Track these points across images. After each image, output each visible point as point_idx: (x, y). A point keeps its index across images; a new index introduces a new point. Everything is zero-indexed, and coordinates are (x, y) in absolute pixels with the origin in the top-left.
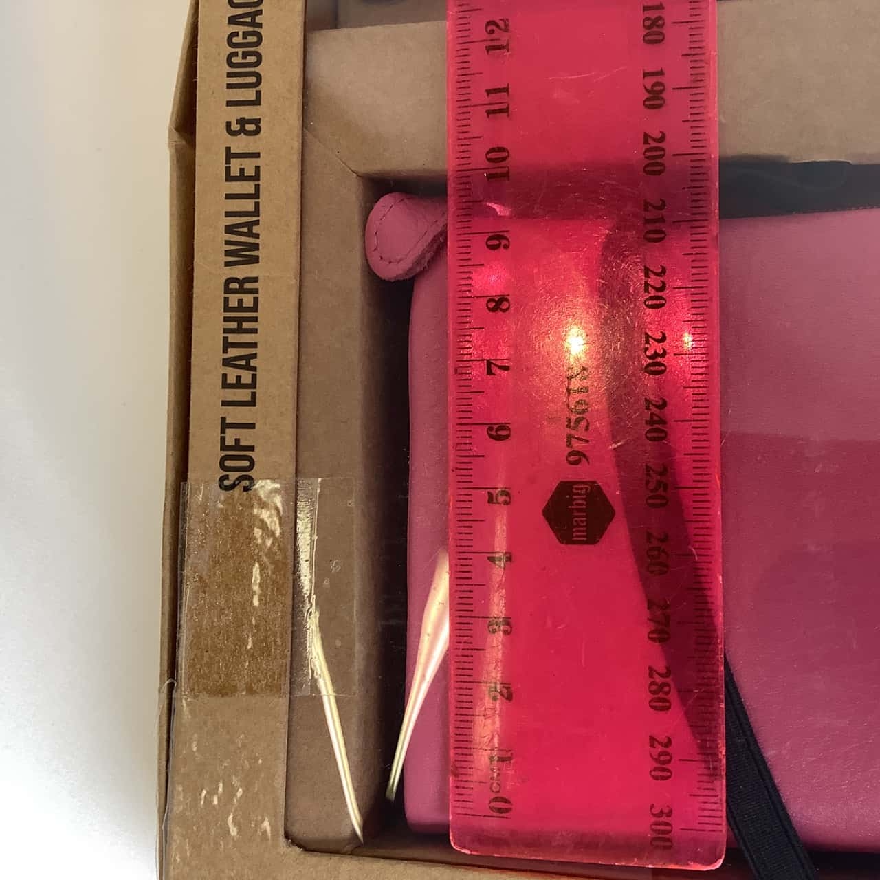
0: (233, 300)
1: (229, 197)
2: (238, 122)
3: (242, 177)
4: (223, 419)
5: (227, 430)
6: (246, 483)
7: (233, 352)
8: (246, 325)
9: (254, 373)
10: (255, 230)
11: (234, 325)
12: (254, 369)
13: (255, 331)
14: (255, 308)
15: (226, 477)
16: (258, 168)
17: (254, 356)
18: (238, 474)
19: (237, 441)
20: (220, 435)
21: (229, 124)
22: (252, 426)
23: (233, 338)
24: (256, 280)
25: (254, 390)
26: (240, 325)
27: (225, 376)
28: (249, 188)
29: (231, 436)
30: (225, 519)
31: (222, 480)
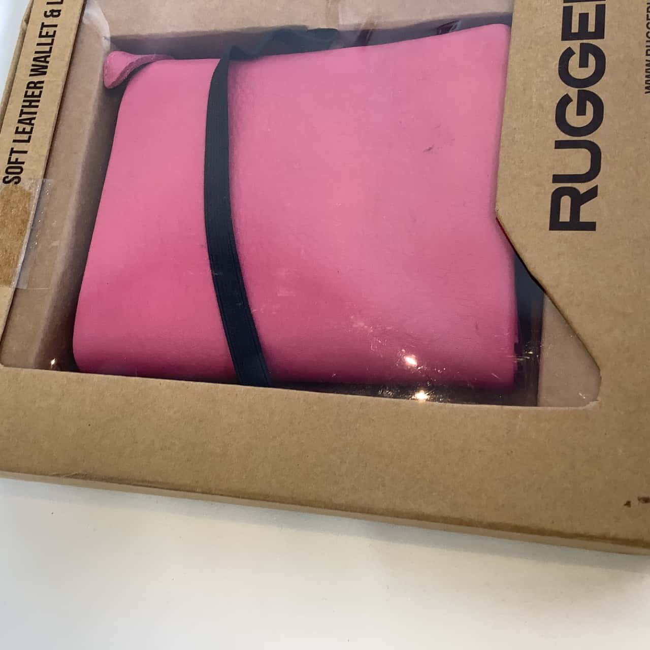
0: (30, 92)
1: (38, 44)
2: (50, 11)
3: (47, 36)
4: (12, 149)
6: (16, 180)
7: (24, 116)
8: (33, 104)
9: (32, 126)
10: (48, 59)
11: (28, 104)
12: (33, 124)
13: (37, 106)
14: (39, 96)
15: (7, 177)
16: (55, 32)
17: (34, 118)
18: (13, 176)
21: (46, 11)
22: (26, 152)
23: (25, 110)
24: (42, 82)
25: (30, 135)
26: (30, 104)
27: (17, 128)
28: (49, 40)
29: (14, 157)
30: (2, 198)
31: (5, 178)
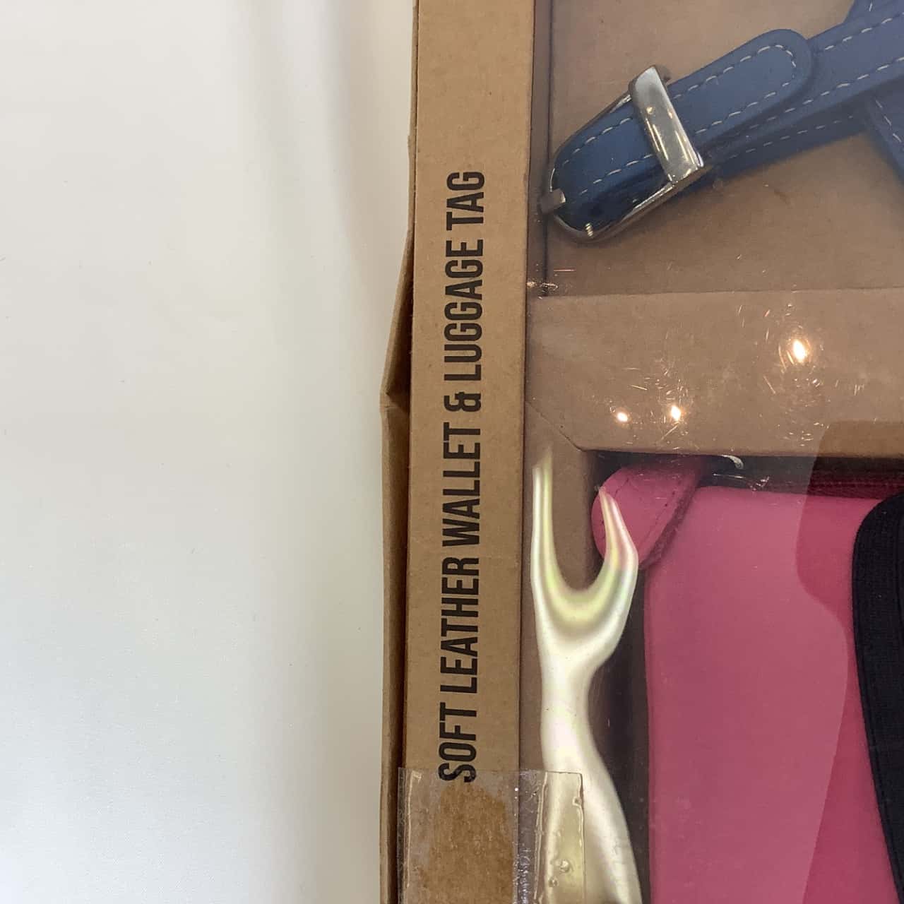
0: (452, 581)
1: (446, 474)
2: (457, 396)
3: (461, 454)
4: (443, 705)
6: (466, 773)
7: (451, 635)
8: (465, 608)
9: (475, 658)
10: (475, 509)
11: (453, 607)
12: (475, 654)
13: (475, 614)
14: (475, 590)
15: (447, 766)
16: (477, 446)
17: (475, 640)
18: (460, 763)
19: (458, 728)
20: (439, 722)
21: (447, 398)
22: (473, 714)
23: (451, 620)
24: (476, 561)
25: (474, 676)
26: (459, 608)
27: (443, 660)
28: (468, 465)
29: (451, 723)
30: (447, 809)
31: (442, 768)
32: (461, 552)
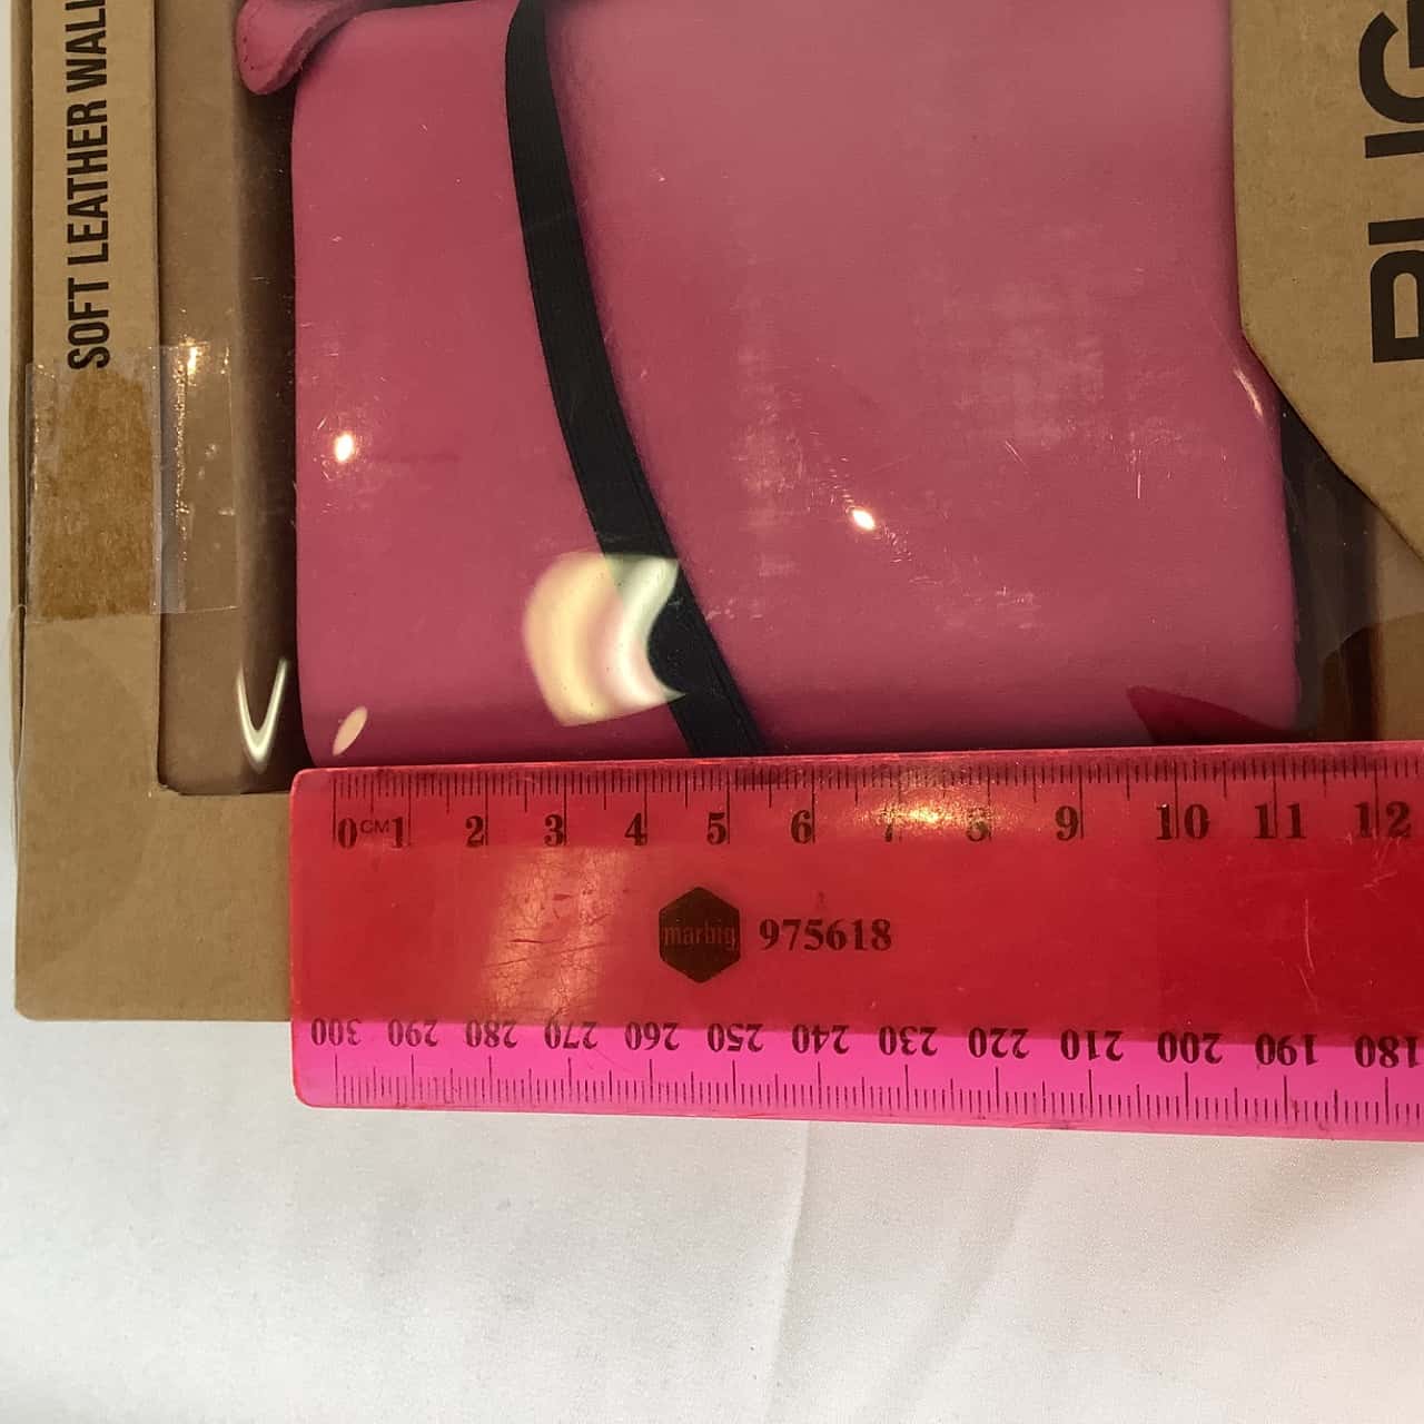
0: (79, 132)
1: (69, 7)
4: (71, 280)
5: (76, 294)
6: (99, 357)
7: (80, 196)
8: (93, 162)
9: (105, 219)
11: (80, 163)
12: (105, 214)
13: (103, 168)
14: (103, 140)
15: (77, 352)
17: (105, 199)
18: (90, 347)
19: (88, 306)
20: (67, 301)
22: (104, 286)
23: (79, 179)
24: (102, 104)
25: (105, 241)
26: (86, 162)
27: (71, 227)
29: (81, 300)
30: (78, 404)
31: (71, 356)
32: (87, 97)
